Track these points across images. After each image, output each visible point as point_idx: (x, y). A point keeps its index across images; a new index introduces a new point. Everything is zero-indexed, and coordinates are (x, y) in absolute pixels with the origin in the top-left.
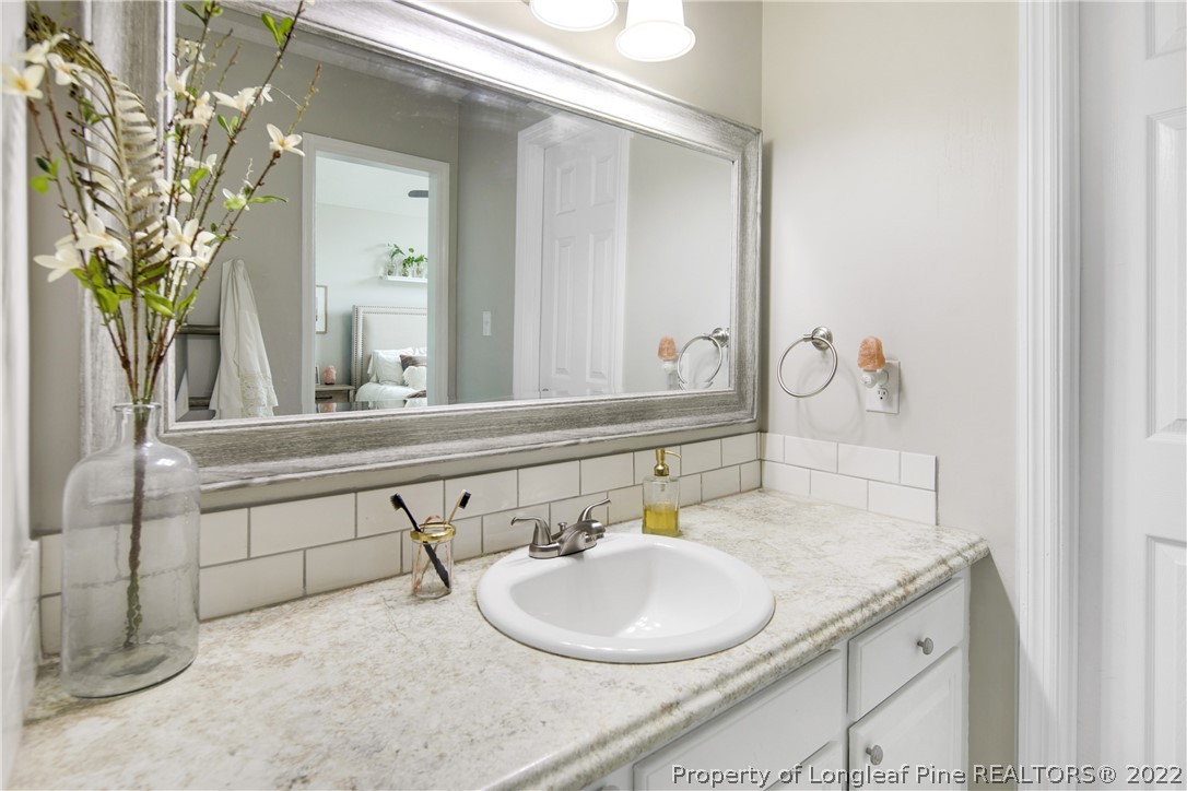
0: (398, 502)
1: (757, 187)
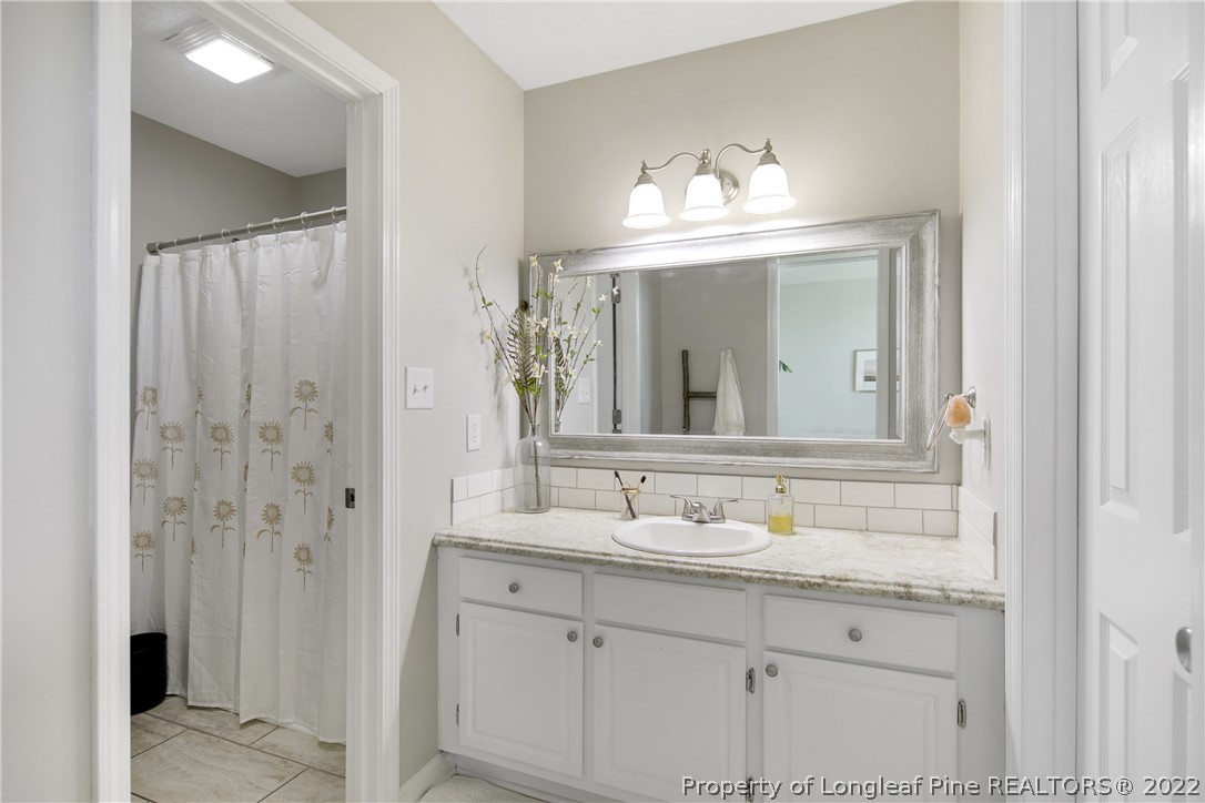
0: (617, 475)
1: (934, 262)
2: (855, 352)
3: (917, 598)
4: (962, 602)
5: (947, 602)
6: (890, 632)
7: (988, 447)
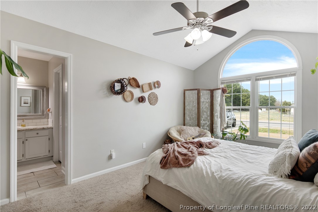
2: (21, 97)
3: (45, 129)
4: (49, 128)
5: (48, 128)
6: (41, 133)
7: (52, 114)
